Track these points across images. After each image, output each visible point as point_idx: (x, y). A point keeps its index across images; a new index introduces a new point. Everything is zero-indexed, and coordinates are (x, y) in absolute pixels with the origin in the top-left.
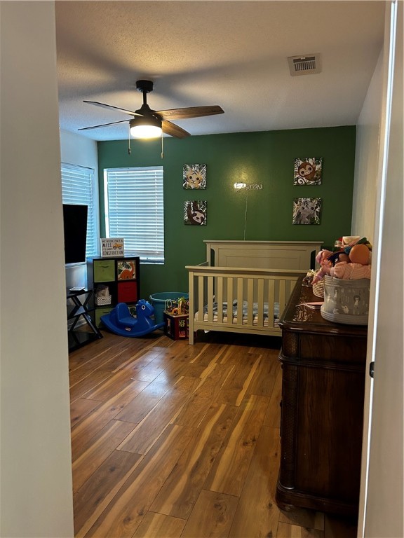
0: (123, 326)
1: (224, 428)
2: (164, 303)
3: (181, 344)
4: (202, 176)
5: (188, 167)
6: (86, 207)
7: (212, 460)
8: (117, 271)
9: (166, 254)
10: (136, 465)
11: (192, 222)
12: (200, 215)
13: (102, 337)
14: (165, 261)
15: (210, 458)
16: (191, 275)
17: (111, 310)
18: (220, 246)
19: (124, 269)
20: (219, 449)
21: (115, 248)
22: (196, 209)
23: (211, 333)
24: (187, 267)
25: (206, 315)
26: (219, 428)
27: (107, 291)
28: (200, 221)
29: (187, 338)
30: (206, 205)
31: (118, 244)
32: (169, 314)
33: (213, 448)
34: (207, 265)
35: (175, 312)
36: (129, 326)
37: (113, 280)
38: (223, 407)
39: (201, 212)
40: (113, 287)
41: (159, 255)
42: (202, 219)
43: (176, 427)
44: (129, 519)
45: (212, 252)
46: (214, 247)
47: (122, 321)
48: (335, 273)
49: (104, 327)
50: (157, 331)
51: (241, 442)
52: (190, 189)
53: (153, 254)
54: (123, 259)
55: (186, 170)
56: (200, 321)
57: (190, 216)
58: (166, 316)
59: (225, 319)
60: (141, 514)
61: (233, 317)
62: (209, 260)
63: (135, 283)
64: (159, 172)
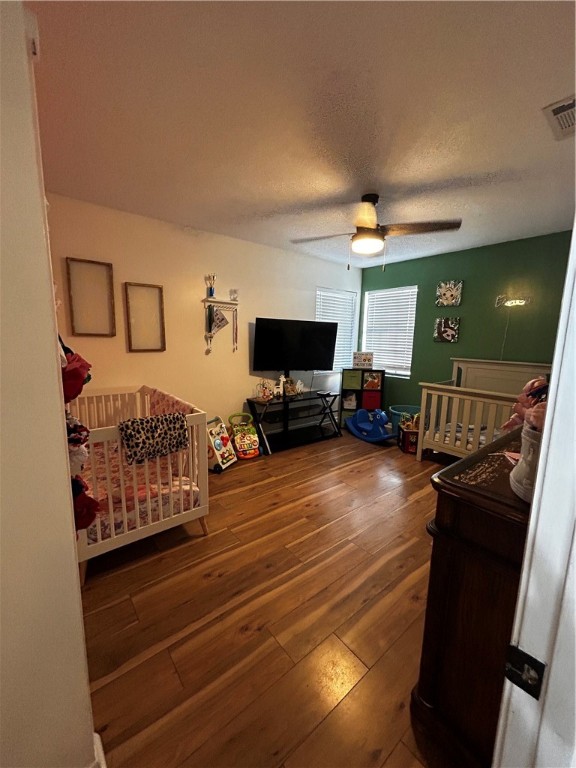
0: (361, 430)
1: (401, 567)
2: (399, 415)
3: (409, 457)
4: (457, 293)
5: (443, 284)
6: (336, 324)
7: (365, 601)
8: (363, 381)
9: (412, 369)
10: (290, 571)
11: (441, 339)
12: (450, 332)
13: (341, 435)
14: (410, 376)
15: (365, 597)
16: (425, 392)
17: (353, 414)
18: (469, 365)
19: (370, 379)
20: (380, 590)
21: (365, 360)
22: (447, 326)
23: (440, 454)
24: (421, 384)
25: (437, 435)
26: (397, 564)
27: (353, 397)
28: (450, 338)
29: (415, 453)
30: (459, 322)
31: (368, 358)
32: (402, 427)
33: (374, 587)
34: (451, 384)
35: (408, 426)
36: (366, 431)
37: (359, 388)
38: (415, 540)
39: (452, 329)
40: (359, 394)
41: (406, 369)
42: (453, 336)
43: (352, 544)
44: (246, 629)
45: (460, 370)
46: (461, 366)
47: (360, 425)
48: (532, 419)
49: (346, 428)
50: (392, 440)
51: (413, 592)
52: (443, 306)
53: (401, 368)
54: (371, 371)
55: (441, 287)
56: (430, 440)
57: (440, 333)
58: (400, 428)
59: (458, 443)
60: (259, 629)
61: (468, 442)
62: (454, 378)
63: (379, 394)
64: (412, 291)
